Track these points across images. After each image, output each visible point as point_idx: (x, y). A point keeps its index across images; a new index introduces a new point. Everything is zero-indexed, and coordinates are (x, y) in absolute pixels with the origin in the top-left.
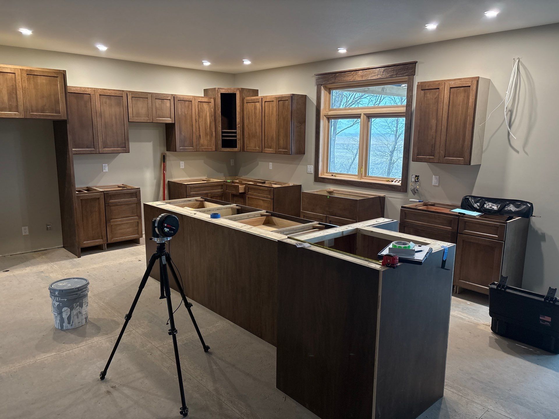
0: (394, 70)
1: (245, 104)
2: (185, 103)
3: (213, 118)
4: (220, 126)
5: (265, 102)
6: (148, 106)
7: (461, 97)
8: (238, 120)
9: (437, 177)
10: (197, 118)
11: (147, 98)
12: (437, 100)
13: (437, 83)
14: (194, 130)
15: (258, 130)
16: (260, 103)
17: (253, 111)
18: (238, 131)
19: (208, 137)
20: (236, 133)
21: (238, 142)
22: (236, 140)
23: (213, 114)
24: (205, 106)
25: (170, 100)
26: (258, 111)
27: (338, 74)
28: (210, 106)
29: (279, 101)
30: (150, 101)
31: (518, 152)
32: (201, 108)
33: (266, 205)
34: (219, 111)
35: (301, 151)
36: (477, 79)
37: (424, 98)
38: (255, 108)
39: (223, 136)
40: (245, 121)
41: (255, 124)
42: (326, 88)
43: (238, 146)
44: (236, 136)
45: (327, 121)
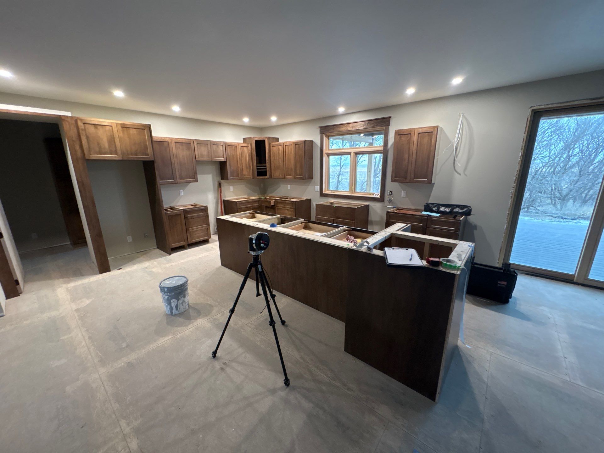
0: (375, 123)
1: (271, 147)
2: (232, 147)
3: (250, 157)
4: (256, 162)
5: (286, 145)
6: (208, 150)
7: (426, 140)
8: (267, 158)
9: (405, 191)
10: (240, 157)
11: (207, 144)
12: (409, 142)
13: (410, 130)
14: (239, 165)
15: (281, 164)
16: (282, 146)
17: (277, 152)
18: (268, 165)
19: (248, 169)
20: (266, 166)
21: (268, 172)
22: (266, 171)
23: (250, 154)
24: (245, 149)
25: (222, 145)
26: (280, 152)
27: (335, 126)
28: (248, 149)
29: (295, 145)
30: (209, 146)
31: (460, 174)
32: (243, 151)
33: (290, 213)
34: (254, 153)
35: (311, 177)
36: (437, 127)
37: (400, 141)
38: (279, 150)
39: (257, 169)
40: (272, 159)
41: (279, 160)
42: (326, 136)
43: (267, 175)
44: (266, 169)
45: (327, 158)
